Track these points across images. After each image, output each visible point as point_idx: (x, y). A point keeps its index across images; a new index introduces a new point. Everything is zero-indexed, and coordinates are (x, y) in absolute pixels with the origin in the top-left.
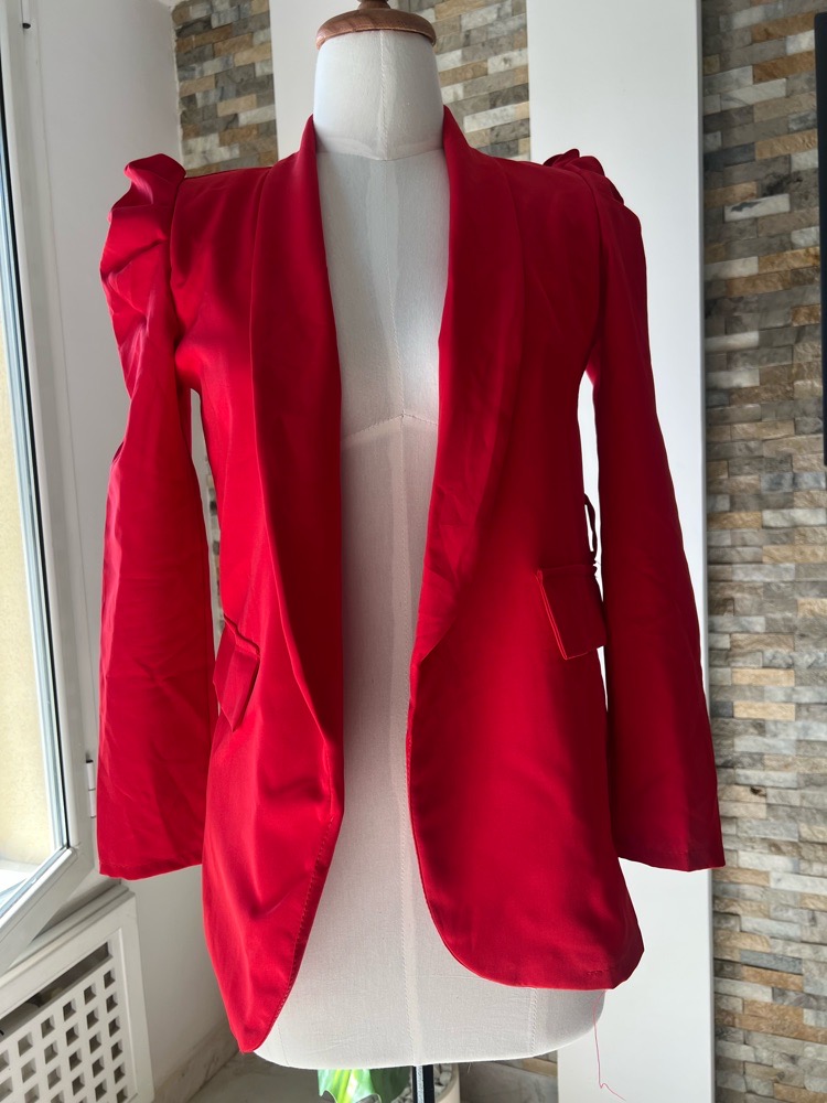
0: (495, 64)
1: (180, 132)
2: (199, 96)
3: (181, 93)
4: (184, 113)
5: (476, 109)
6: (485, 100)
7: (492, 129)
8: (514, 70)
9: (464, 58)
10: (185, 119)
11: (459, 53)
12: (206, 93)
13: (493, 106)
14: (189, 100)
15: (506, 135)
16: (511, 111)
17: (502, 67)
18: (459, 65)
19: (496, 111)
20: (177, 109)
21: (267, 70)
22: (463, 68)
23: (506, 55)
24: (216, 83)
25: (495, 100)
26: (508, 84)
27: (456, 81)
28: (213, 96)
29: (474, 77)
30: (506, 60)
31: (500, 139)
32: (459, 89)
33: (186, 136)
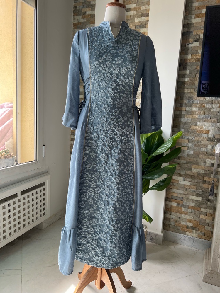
0: (143, 8)
1: (73, 14)
2: (78, 7)
3: (74, 6)
4: (74, 10)
5: (138, 17)
6: (140, 15)
7: (141, 22)
8: (147, 9)
9: (137, 6)
10: (74, 12)
11: (136, 4)
13: (142, 17)
14: (76, 7)
15: (144, 23)
16: (145, 18)
18: (135, 7)
19: (142, 18)
20: (73, 9)
21: (94, 3)
22: (136, 8)
23: (145, 6)
24: (82, 4)
25: (142, 15)
26: (145, 13)
27: (134, 10)
28: (81, 7)
29: (138, 10)
31: (142, 24)
32: (135, 12)
33: (74, 15)
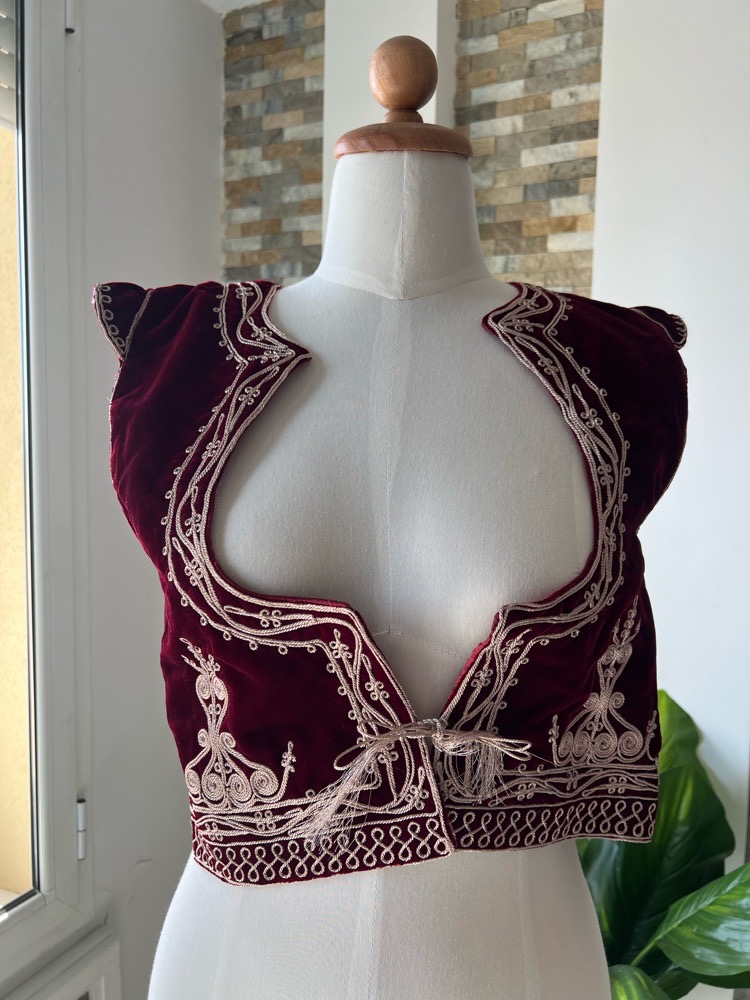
0: (560, 98)
1: (222, 142)
2: (245, 108)
3: (226, 103)
4: (228, 125)
5: (535, 143)
6: (544, 134)
7: (551, 165)
8: (580, 105)
9: (526, 89)
10: (229, 130)
11: (521, 83)
12: (252, 106)
13: (554, 141)
14: (234, 111)
15: (567, 172)
16: (574, 149)
17: (567, 101)
18: (520, 95)
19: (557, 147)
20: (221, 119)
21: (316, 87)
22: (525, 100)
23: (573, 89)
24: (263, 96)
25: (557, 135)
26: (572, 120)
27: (515, 112)
28: (260, 108)
29: (536, 110)
30: (572, 95)
31: (559, 176)
32: (518, 121)
33: (228, 147)
